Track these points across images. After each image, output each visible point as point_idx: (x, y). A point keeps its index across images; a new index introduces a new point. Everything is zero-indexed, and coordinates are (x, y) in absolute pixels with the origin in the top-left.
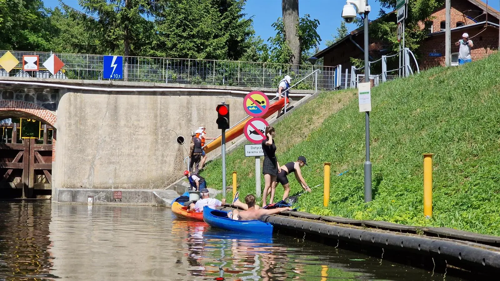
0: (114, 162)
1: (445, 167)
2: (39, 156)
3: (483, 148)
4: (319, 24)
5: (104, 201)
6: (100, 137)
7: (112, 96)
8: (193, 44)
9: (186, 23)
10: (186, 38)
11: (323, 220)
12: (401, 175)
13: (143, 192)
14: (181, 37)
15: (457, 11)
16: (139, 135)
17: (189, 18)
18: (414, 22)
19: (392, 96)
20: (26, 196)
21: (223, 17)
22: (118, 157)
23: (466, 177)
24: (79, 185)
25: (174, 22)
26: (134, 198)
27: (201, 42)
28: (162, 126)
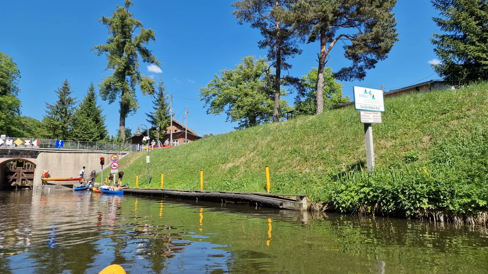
1: (167, 175)
2: (24, 174)
4: (132, 130)
5: (55, 189)
7: (59, 154)
8: (88, 136)
10: (86, 134)
12: (156, 177)
14: (84, 133)
15: (174, 127)
18: (162, 131)
19: (155, 155)
20: (17, 188)
25: (81, 128)
27: (91, 135)
28: (77, 163)
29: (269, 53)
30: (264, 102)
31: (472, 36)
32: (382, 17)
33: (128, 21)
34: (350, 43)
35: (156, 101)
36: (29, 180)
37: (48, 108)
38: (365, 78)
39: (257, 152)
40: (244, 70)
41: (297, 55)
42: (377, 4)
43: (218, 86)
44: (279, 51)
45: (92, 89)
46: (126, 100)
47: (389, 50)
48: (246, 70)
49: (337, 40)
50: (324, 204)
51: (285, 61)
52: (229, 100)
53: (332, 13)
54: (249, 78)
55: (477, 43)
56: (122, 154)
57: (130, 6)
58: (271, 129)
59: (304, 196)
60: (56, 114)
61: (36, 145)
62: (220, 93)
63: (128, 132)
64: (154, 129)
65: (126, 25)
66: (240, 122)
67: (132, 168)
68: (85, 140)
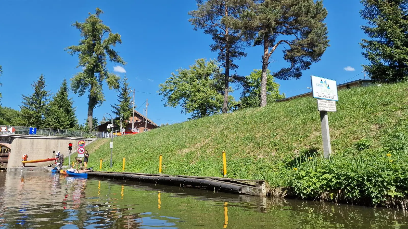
4: (98, 119)
5: (27, 171)
7: (32, 139)
8: (59, 124)
9: (57, 118)
10: (57, 122)
11: (100, 172)
12: (118, 161)
14: (55, 122)
15: (136, 117)
16: (40, 151)
18: (125, 120)
21: (68, 115)
23: (132, 162)
24: (18, 166)
25: (53, 118)
26: (37, 170)
28: (48, 148)
29: (219, 55)
30: (214, 97)
31: (397, 41)
32: (316, 26)
33: (98, 26)
34: (289, 48)
35: (120, 95)
36: (5, 162)
37: (24, 99)
38: (301, 77)
39: (212, 139)
40: (197, 70)
41: (243, 57)
42: (312, 15)
43: (174, 83)
44: (228, 54)
45: (65, 84)
46: (95, 93)
47: (322, 54)
48: (199, 70)
49: (278, 45)
50: (283, 190)
51: (232, 63)
52: (184, 95)
53: (274, 21)
54: (201, 76)
55: (401, 47)
56: (89, 140)
57: (101, 14)
58: (223, 118)
59: (263, 182)
60: (31, 105)
61: (11, 132)
62: (176, 89)
63: (95, 122)
64: (118, 119)
65: (96, 30)
66: (193, 114)
67: (97, 153)
68: (56, 128)
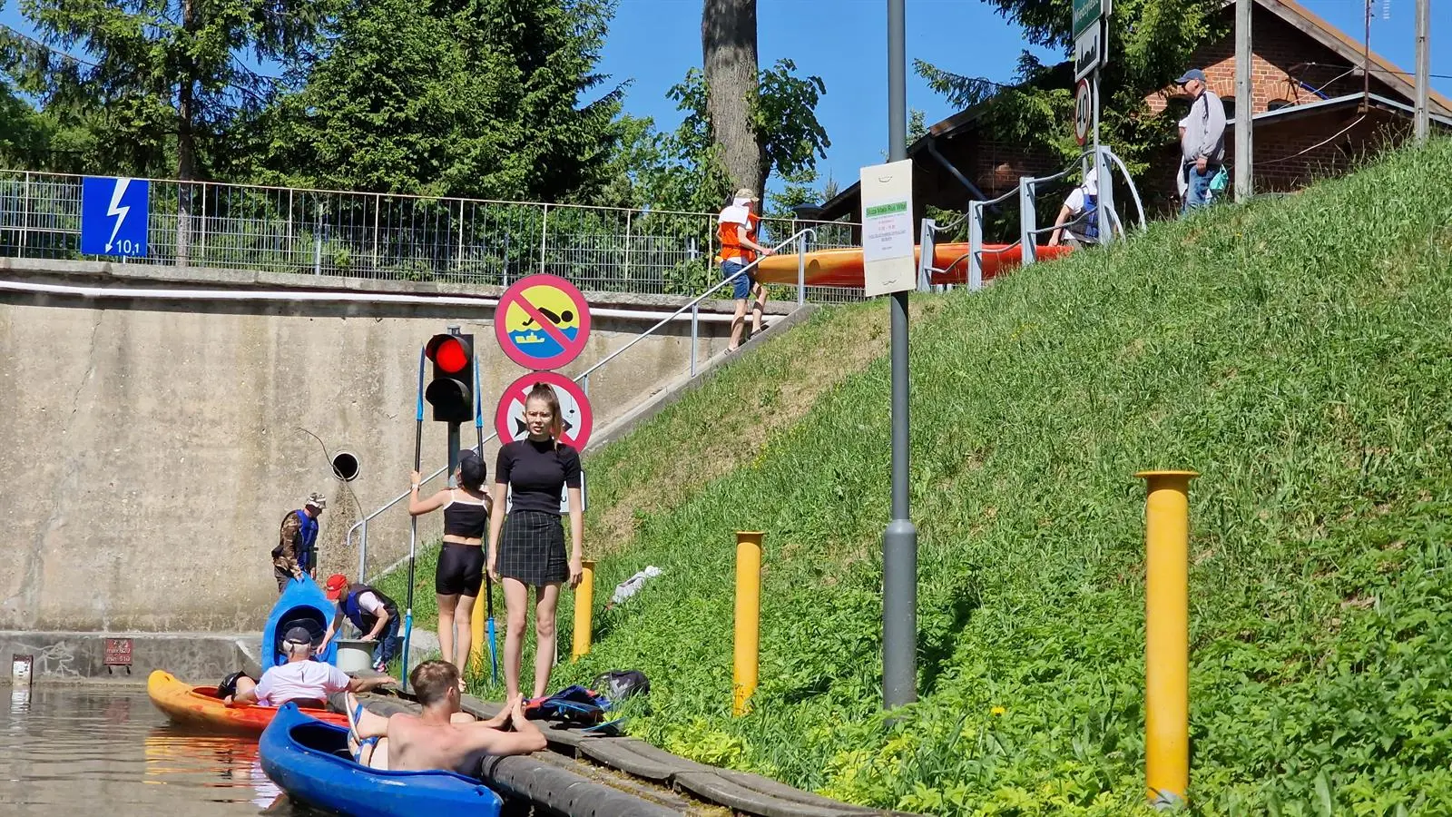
0: (112, 539)
1: (1248, 549)
3: (1419, 463)
4: (824, 92)
5: (70, 674)
6: (64, 453)
7: (111, 314)
8: (403, 151)
9: (384, 83)
10: (383, 132)
11: (685, 789)
12: (1055, 586)
13: (208, 641)
14: (367, 126)
15: (1269, 65)
16: (202, 446)
17: (393, 65)
18: (1131, 90)
19: (1048, 306)
21: (530, 83)
22: (128, 521)
23: (1349, 596)
25: (343, 76)
26: (176, 664)
27: (432, 146)
28: (280, 421)
